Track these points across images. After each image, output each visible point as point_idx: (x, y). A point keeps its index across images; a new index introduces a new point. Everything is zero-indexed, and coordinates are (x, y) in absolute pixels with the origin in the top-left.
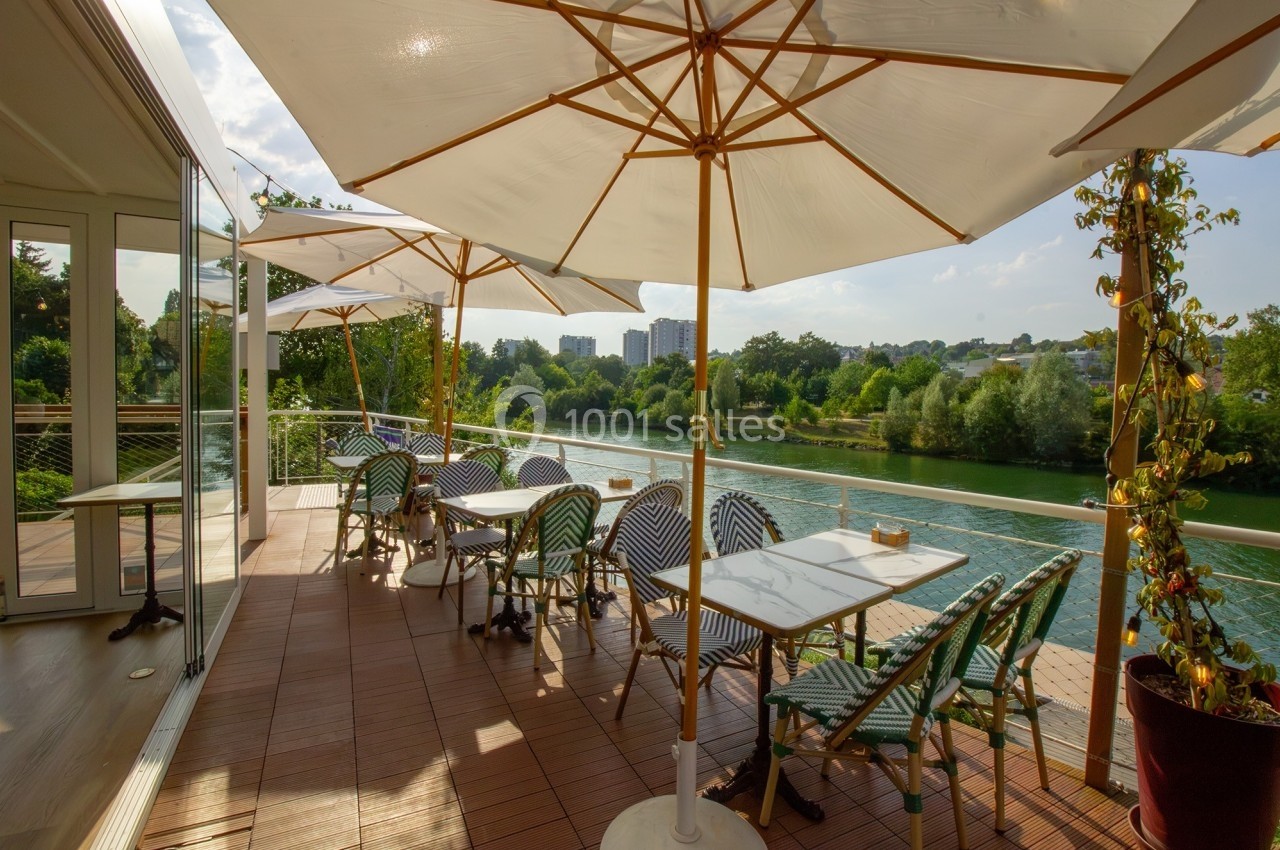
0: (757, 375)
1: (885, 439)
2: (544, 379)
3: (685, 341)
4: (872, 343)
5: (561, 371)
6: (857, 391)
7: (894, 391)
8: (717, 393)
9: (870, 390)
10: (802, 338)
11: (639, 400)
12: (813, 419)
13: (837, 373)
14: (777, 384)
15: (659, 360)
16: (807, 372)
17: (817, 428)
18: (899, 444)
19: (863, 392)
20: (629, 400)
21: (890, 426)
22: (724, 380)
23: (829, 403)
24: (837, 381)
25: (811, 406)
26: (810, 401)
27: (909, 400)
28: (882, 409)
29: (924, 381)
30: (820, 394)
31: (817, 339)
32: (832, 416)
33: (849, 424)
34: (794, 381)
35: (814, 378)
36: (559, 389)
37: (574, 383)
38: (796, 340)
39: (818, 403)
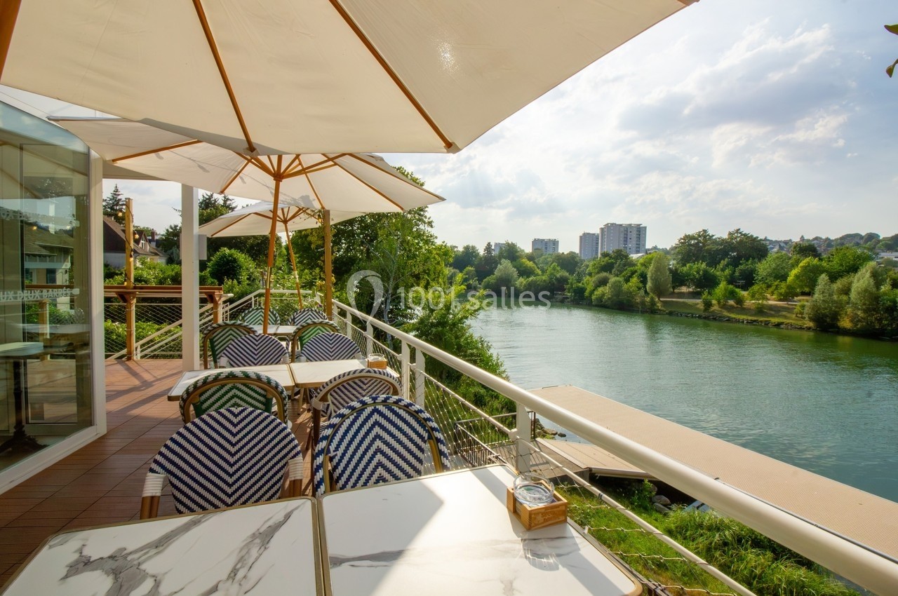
0: (688, 265)
1: (811, 319)
2: (518, 269)
3: (629, 240)
4: (802, 237)
5: (530, 264)
6: (783, 278)
7: (823, 278)
8: (651, 279)
9: (797, 277)
10: (730, 234)
11: (588, 285)
12: (740, 301)
13: (764, 262)
14: (705, 272)
15: (605, 255)
16: (735, 262)
17: (744, 309)
18: (826, 325)
19: (790, 279)
20: (580, 285)
21: (815, 308)
22: (658, 269)
23: (755, 288)
24: (764, 269)
25: (737, 290)
26: (738, 287)
27: (838, 285)
28: (808, 294)
29: (854, 269)
30: (748, 280)
31: (745, 235)
32: (758, 300)
33: (776, 306)
34: (723, 270)
35: (740, 267)
36: (528, 277)
37: (540, 272)
38: (725, 236)
39: (745, 288)
